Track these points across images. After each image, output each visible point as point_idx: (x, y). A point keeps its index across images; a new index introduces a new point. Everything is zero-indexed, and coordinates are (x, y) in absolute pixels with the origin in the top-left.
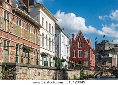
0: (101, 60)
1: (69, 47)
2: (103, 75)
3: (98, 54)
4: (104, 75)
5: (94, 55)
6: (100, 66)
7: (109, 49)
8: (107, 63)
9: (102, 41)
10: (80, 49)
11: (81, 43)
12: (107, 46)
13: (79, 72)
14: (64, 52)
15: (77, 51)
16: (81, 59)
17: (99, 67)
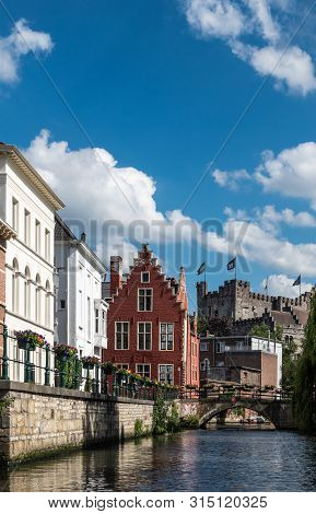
0: (223, 360)
1: (104, 308)
2: (227, 420)
3: (209, 336)
4: (232, 418)
5: (195, 342)
6: (217, 384)
7: (252, 317)
8: (242, 372)
9: (226, 282)
10: (142, 316)
11: (149, 292)
12: (244, 304)
13: (150, 409)
14: (85, 328)
15: (132, 323)
16: (148, 355)
17: (215, 388)
